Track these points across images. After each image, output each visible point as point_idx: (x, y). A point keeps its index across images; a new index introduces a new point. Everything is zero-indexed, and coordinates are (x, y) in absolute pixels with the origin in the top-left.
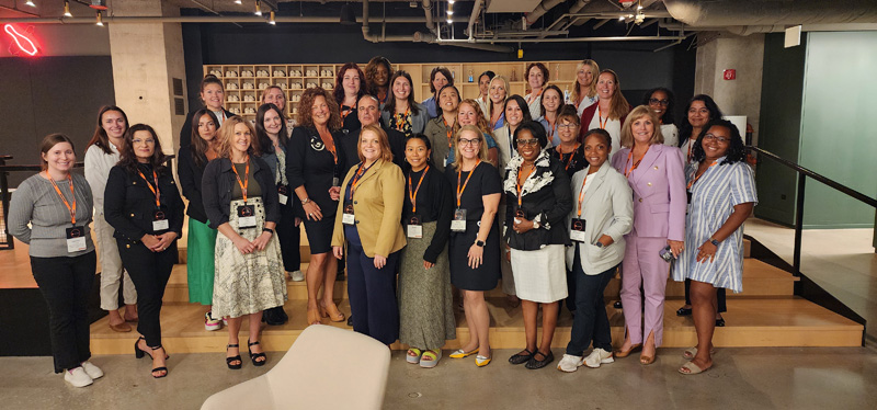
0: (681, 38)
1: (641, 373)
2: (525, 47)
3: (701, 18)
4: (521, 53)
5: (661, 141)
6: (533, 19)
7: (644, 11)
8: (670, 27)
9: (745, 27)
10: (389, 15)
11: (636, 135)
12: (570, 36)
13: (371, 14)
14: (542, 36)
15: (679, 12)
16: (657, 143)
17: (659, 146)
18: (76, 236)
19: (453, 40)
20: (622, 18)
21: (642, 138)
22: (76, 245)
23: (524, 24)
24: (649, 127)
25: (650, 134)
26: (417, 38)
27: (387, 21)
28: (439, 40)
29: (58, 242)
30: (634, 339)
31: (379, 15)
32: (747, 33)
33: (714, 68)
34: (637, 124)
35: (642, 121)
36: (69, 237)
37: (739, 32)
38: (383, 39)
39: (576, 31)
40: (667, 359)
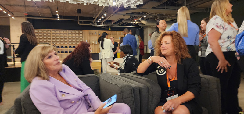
0: (142, 27)
4: (110, 29)
6: (114, 22)
8: (140, 25)
10: (84, 19)
12: (122, 26)
13: (80, 19)
15: (143, 22)
19: (99, 25)
20: (132, 23)
23: (112, 23)
26: (91, 24)
27: (84, 21)
28: (96, 25)
31: (82, 19)
32: (154, 27)
33: (147, 33)
37: (152, 26)
38: (83, 24)
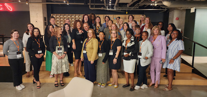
0: (166, 10)
1: (154, 90)
2: (128, 11)
3: (171, 5)
4: (127, 13)
5: (161, 34)
6: (130, 4)
7: (157, 3)
8: (163, 7)
9: (181, 7)
10: (95, 3)
11: (154, 33)
12: (139, 9)
13: (91, 3)
14: (132, 9)
15: (165, 3)
16: (160, 35)
17: (160, 36)
18: (19, 54)
19: (111, 9)
20: (151, 5)
21: (156, 34)
22: (19, 56)
23: (128, 6)
24: (158, 31)
25: (158, 33)
26: (102, 8)
28: (107, 9)
29: (15, 55)
30: (153, 82)
33: (173, 17)
34: (155, 30)
35: (156, 29)
36: (17, 54)
38: (94, 9)
39: (140, 7)
40: (161, 87)
